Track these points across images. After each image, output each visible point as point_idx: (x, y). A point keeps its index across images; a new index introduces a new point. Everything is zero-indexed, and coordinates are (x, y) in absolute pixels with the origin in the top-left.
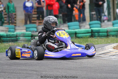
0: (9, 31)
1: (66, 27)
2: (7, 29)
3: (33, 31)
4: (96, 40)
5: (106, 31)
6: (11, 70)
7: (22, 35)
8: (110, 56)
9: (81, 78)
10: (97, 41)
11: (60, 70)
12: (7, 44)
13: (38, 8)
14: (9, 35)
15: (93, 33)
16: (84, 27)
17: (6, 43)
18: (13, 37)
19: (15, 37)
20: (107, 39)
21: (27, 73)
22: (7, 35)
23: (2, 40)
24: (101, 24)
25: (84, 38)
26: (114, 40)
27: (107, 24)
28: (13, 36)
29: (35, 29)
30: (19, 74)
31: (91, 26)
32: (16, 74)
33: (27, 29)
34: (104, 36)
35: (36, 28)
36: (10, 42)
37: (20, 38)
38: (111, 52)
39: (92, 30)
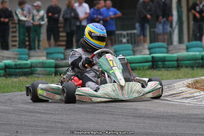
0: (20, 59)
2: (17, 54)
3: (56, 59)
4: (160, 73)
5: (176, 59)
7: (40, 65)
8: (181, 99)
10: (161, 75)
12: (16, 80)
14: (20, 64)
15: (154, 63)
16: (141, 52)
17: (15, 78)
18: (25, 68)
19: (29, 68)
20: (178, 71)
22: (16, 65)
23: (8, 72)
24: (167, 48)
25: (140, 70)
26: (188, 73)
27: (178, 48)
28: (26, 66)
29: (62, 56)
30: (35, 127)
31: (152, 50)
32: (30, 128)
33: (48, 55)
34: (172, 67)
35: (63, 53)
36: (20, 76)
37: (37, 70)
38: (183, 92)
39: (153, 57)
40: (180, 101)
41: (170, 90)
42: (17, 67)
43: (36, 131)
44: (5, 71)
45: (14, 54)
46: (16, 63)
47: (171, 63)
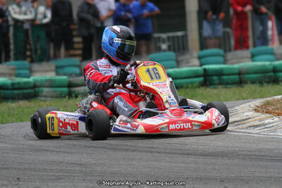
0: (18, 75)
2: (14, 69)
3: (70, 75)
4: (215, 91)
5: (237, 71)
6: (24, 163)
7: (47, 84)
8: (247, 128)
10: (217, 95)
12: (14, 105)
14: (19, 83)
15: (208, 78)
16: (188, 62)
17: (12, 102)
18: (27, 89)
19: (31, 88)
20: (240, 89)
22: (13, 84)
23: (2, 95)
24: (224, 57)
25: (188, 87)
26: (255, 91)
27: (239, 56)
28: (28, 86)
29: (77, 70)
30: (43, 171)
31: (203, 60)
32: (36, 173)
33: (58, 70)
34: (233, 84)
35: (79, 66)
36: (19, 99)
37: (42, 91)
38: (250, 118)
39: (205, 70)
40: (245, 131)
42: (14, 87)
43: (45, 178)
45: (10, 69)
46: (14, 81)
47: (231, 77)
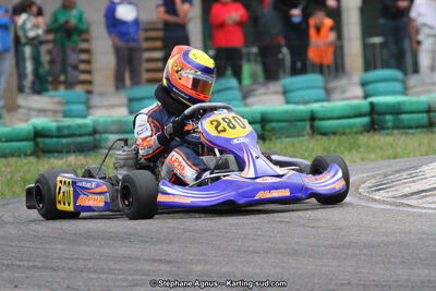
0: (67, 115)
1: (276, 93)
2: (60, 103)
4: (389, 139)
5: (425, 107)
6: (77, 259)
7: (114, 128)
9: (336, 284)
10: (392, 146)
11: (256, 258)
12: (60, 162)
13: (167, 26)
14: (69, 127)
15: (376, 117)
16: (344, 91)
17: (57, 158)
18: (81, 135)
19: (89, 134)
20: (430, 136)
21: (137, 272)
22: (59, 129)
23: (41, 145)
24: (404, 82)
25: (344, 134)
27: (428, 81)
28: (83, 131)
30: (108, 273)
31: (370, 88)
32: (96, 276)
33: (132, 103)
34: (417, 127)
36: (68, 152)
37: (107, 139)
39: (372, 105)
41: (413, 182)
42: (60, 133)
43: (111, 283)
44: (36, 144)
45: (54, 103)
46: (60, 124)
47: (415, 116)
